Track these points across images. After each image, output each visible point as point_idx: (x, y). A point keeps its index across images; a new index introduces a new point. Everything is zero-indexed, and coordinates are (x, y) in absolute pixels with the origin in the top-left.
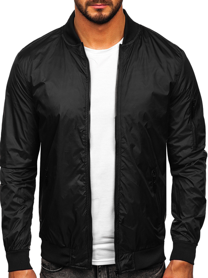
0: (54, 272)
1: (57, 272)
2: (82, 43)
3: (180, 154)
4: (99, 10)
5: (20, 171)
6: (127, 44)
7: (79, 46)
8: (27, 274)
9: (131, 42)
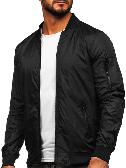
3: (101, 92)
4: (61, 6)
5: (17, 110)
6: (67, 31)
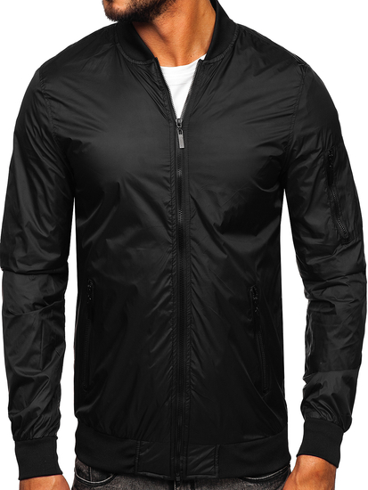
0: (97, 485)
1: (102, 484)
2: (156, 60)
6: (211, 61)
7: (151, 64)
8: (55, 486)
9: (219, 58)
